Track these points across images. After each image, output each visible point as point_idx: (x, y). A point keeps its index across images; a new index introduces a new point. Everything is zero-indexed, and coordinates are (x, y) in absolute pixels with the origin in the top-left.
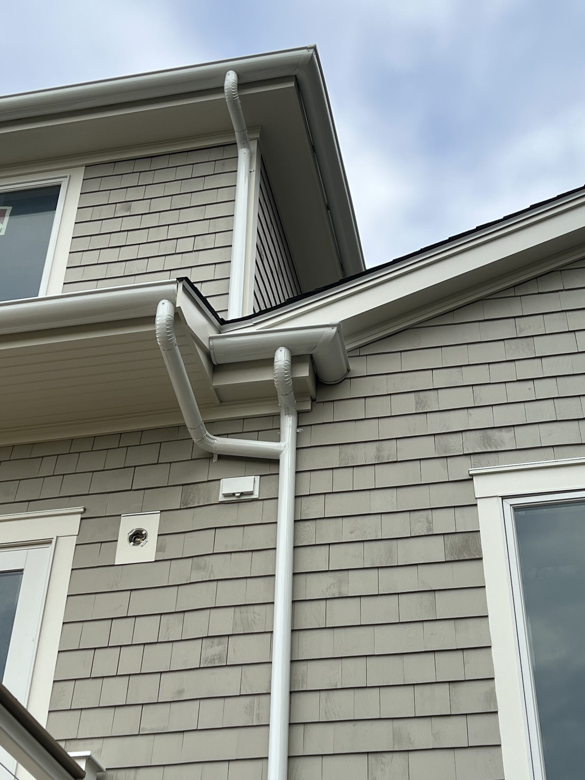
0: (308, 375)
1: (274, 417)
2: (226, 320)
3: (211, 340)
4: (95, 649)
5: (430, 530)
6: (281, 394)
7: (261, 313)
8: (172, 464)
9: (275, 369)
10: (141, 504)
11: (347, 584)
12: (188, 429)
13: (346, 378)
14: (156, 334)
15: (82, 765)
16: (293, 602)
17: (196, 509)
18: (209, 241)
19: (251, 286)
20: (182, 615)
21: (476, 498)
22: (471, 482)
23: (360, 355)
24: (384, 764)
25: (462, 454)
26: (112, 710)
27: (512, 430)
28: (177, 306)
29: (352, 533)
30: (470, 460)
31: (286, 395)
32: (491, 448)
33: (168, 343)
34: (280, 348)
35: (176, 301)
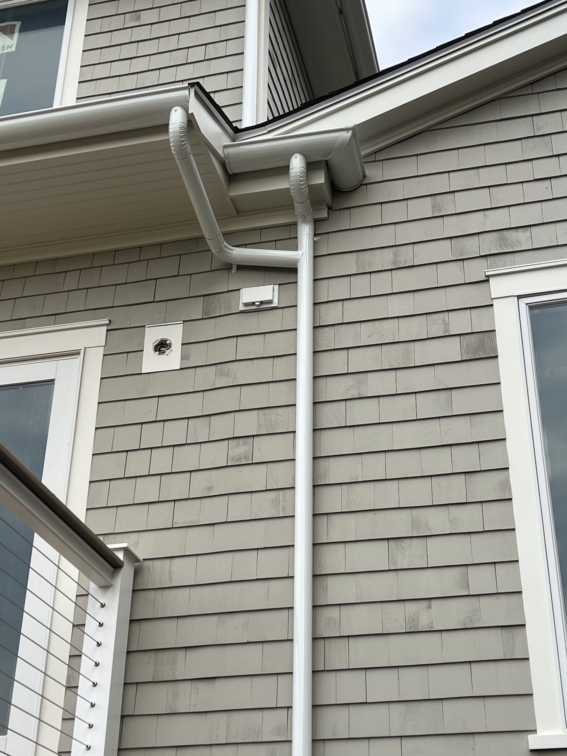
0: (324, 182)
1: (291, 226)
2: (240, 128)
3: (225, 149)
4: (127, 451)
5: (447, 331)
6: (298, 202)
7: (275, 119)
8: (192, 275)
9: (290, 176)
10: (165, 315)
11: (366, 386)
12: (207, 240)
13: (362, 185)
14: (170, 142)
15: (120, 555)
16: (314, 404)
17: (217, 318)
18: (220, 49)
19: (264, 95)
20: (208, 418)
21: (492, 299)
22: (487, 283)
23: (376, 160)
24: (404, 548)
25: (479, 255)
26: (146, 506)
27: (528, 230)
28: (189, 113)
29: (370, 337)
30: (486, 261)
31: (302, 203)
32: (508, 249)
33: (181, 150)
34: (295, 155)
35: (189, 107)
